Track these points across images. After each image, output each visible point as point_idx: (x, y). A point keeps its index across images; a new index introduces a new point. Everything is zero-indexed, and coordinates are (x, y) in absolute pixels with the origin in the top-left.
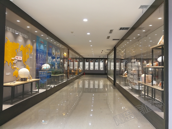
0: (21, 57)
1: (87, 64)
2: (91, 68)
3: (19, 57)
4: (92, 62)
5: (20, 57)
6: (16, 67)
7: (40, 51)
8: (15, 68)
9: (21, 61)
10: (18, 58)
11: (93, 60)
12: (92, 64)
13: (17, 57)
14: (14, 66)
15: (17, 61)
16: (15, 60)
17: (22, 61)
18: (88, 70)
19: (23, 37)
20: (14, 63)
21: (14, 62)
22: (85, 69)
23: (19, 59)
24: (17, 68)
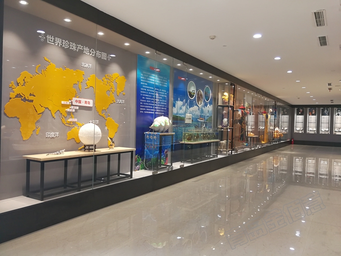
0: (91, 101)
1: (299, 119)
2: (310, 129)
3: (83, 100)
4: (313, 115)
5: (87, 100)
6: (75, 120)
7: (147, 89)
8: (74, 123)
9: (89, 109)
10: (80, 102)
11: (315, 111)
12: (312, 119)
13: (78, 99)
14: (69, 119)
15: (79, 109)
16: (72, 105)
17: (93, 109)
18: (302, 133)
19: (95, 57)
20: (69, 113)
21: (68, 110)
22: (295, 131)
23: (83, 104)
24: (78, 123)
